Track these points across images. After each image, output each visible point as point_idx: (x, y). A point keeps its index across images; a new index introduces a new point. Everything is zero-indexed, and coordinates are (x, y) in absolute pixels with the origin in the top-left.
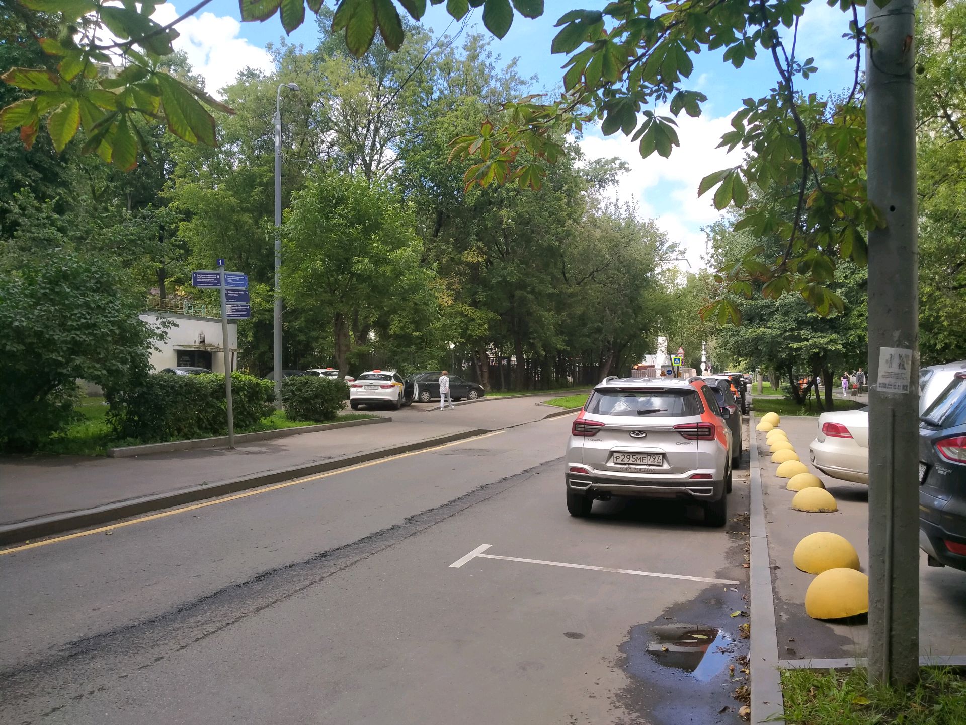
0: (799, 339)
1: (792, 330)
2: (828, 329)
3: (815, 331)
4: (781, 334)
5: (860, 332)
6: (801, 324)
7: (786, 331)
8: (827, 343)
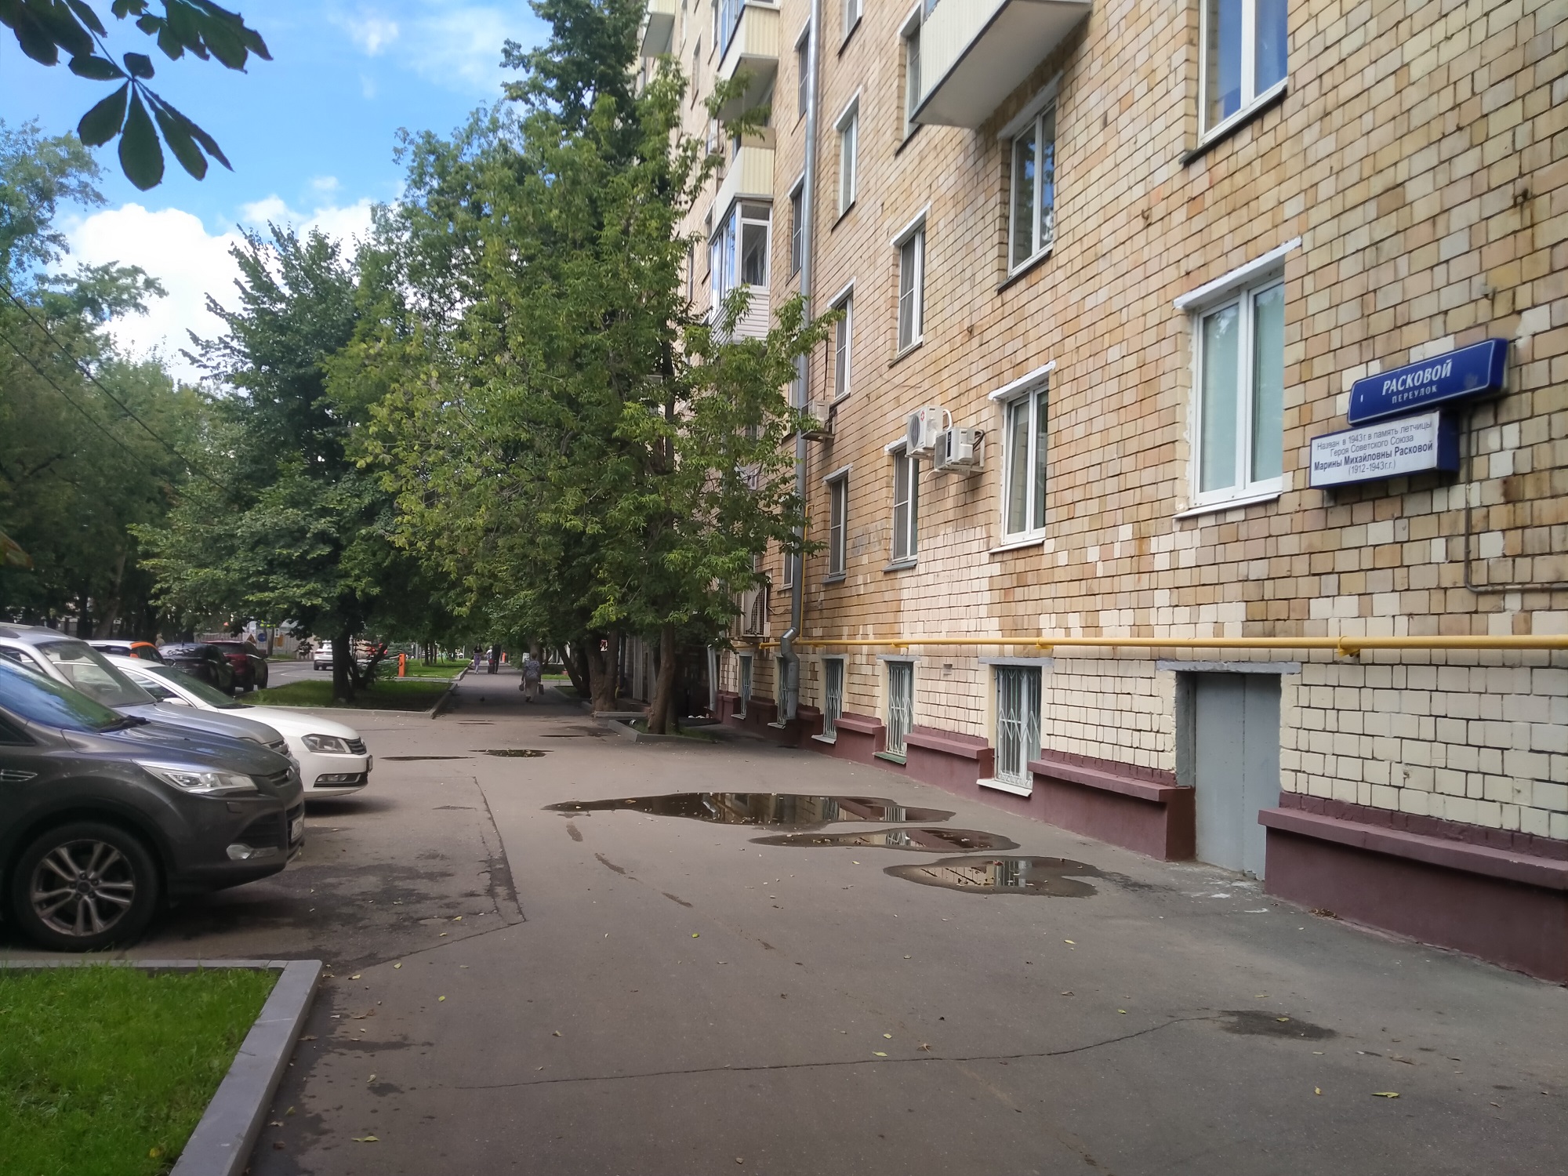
0: (263, 588)
1: (259, 573)
2: (312, 575)
3: (293, 577)
4: (243, 580)
5: (349, 582)
6: (273, 565)
7: (249, 576)
8: (303, 596)
